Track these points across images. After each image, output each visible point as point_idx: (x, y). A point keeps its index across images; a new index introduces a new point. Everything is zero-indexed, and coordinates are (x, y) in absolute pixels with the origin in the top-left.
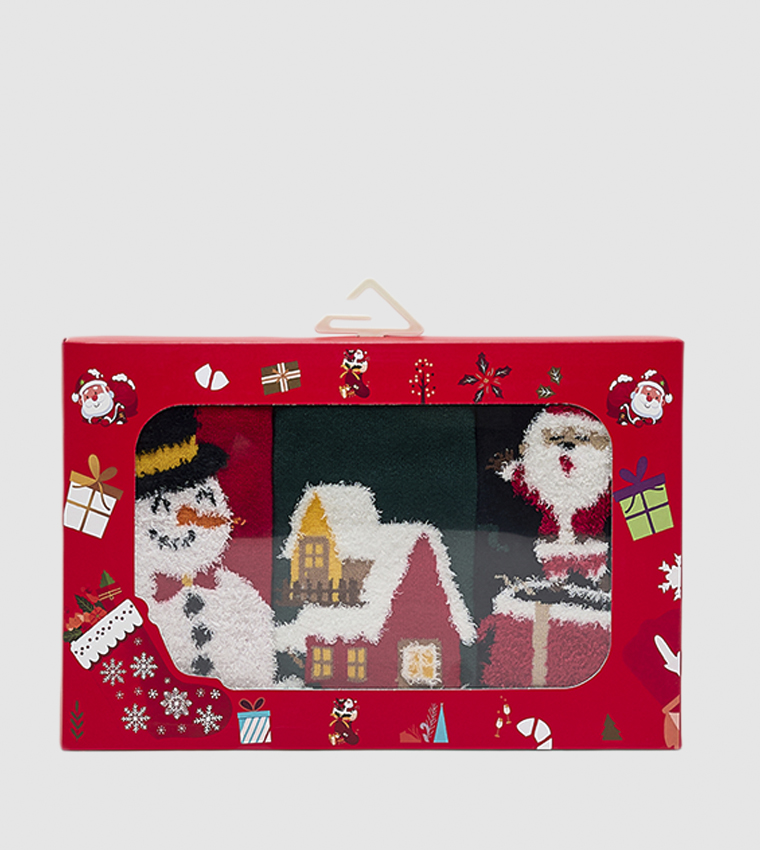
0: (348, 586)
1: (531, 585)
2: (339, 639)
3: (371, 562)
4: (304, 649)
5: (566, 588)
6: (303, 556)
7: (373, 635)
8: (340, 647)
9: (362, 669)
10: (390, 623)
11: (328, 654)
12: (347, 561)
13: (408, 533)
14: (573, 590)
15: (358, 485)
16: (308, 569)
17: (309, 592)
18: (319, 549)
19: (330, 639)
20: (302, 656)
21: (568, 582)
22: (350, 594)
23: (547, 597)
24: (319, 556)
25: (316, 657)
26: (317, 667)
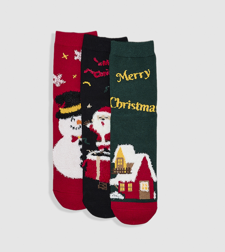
0: (128, 169)
1: (96, 152)
2: (126, 182)
3: (133, 163)
4: (118, 184)
5: (103, 152)
6: (117, 162)
7: (134, 181)
8: (126, 184)
9: (131, 188)
10: (137, 178)
11: (123, 185)
12: (128, 163)
13: (141, 156)
14: (105, 153)
15: (130, 145)
16: (119, 165)
17: (119, 171)
18: (121, 160)
19: (124, 181)
20: (118, 186)
21: (104, 151)
22: (128, 171)
23: (99, 155)
24: (121, 162)
25: (121, 186)
26: (121, 188)
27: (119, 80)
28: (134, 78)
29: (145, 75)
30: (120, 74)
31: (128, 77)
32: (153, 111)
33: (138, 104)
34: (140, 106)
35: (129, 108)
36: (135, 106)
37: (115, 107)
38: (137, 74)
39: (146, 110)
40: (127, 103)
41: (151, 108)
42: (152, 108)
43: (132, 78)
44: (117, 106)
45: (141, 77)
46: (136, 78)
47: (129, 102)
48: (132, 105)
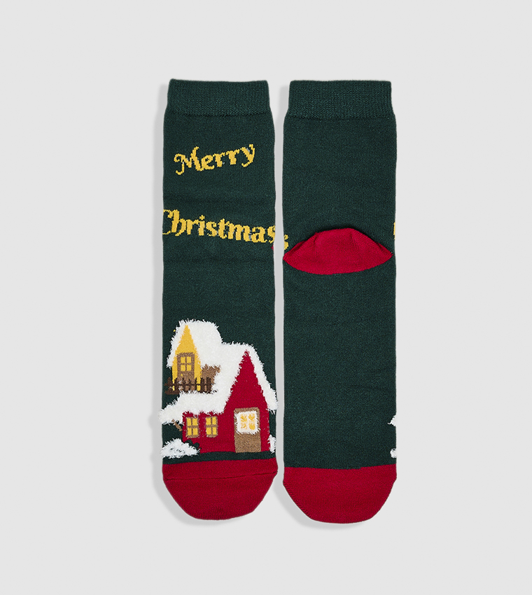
0: (205, 382)
2: (202, 413)
3: (219, 368)
4: (181, 421)
6: (179, 365)
7: (220, 410)
8: (202, 417)
9: (215, 429)
11: (195, 422)
12: (206, 367)
13: (237, 351)
16: (182, 372)
17: (184, 385)
18: (189, 360)
19: (197, 413)
22: (206, 386)
24: (189, 364)
25: (189, 423)
26: (189, 430)
27: (180, 171)
28: (216, 166)
29: (241, 158)
30: (183, 157)
31: (200, 162)
32: (262, 240)
33: (222, 224)
34: (227, 229)
35: (201, 232)
36: (217, 228)
37: (168, 233)
38: (223, 154)
39: (242, 237)
40: (196, 222)
41: (254, 233)
42: (256, 234)
43: (209, 165)
44: (174, 229)
45: (233, 161)
46: (220, 164)
47: (200, 220)
48: (209, 225)
